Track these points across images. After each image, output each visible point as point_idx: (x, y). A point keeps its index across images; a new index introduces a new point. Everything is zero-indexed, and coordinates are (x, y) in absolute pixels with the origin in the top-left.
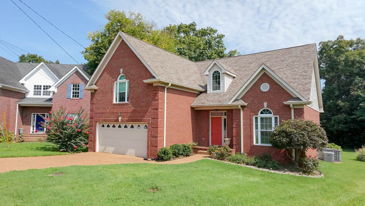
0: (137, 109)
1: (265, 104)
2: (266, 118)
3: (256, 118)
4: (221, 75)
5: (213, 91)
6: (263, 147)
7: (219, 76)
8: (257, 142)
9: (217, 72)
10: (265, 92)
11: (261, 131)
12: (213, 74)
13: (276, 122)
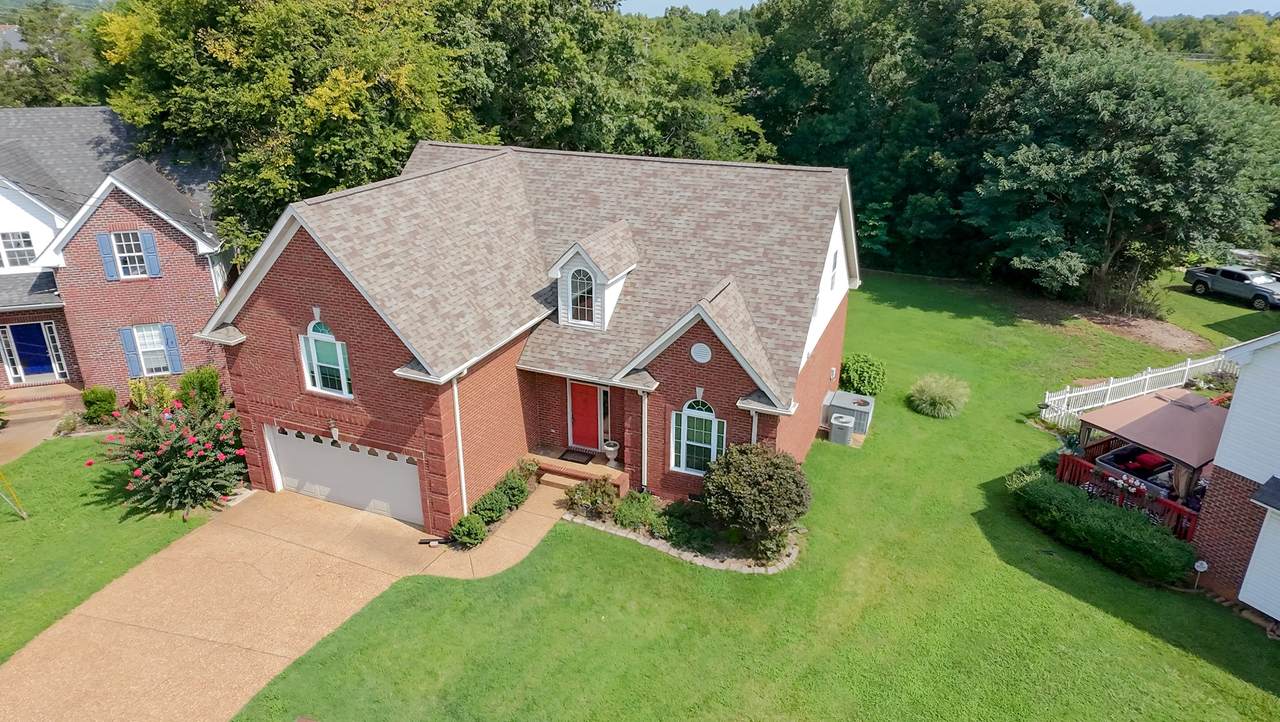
0: (381, 421)
1: (700, 391)
2: (700, 420)
3: (679, 417)
4: (593, 282)
5: (574, 321)
6: (690, 477)
7: (590, 286)
8: (678, 464)
9: (585, 273)
10: (701, 365)
11: (688, 445)
12: (574, 276)
13: (720, 431)
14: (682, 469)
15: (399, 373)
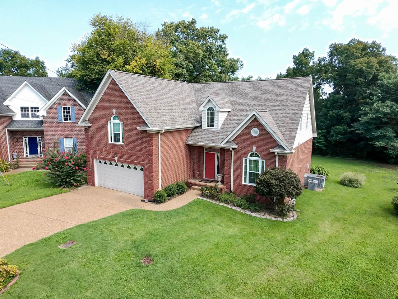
0: (132, 152)
1: (254, 148)
2: (254, 161)
3: (246, 160)
4: (215, 112)
5: (208, 127)
6: (250, 186)
7: (214, 113)
8: (245, 181)
9: (212, 108)
10: (255, 137)
11: (249, 172)
12: (208, 110)
13: (263, 165)
14: (247, 183)
15: (139, 128)
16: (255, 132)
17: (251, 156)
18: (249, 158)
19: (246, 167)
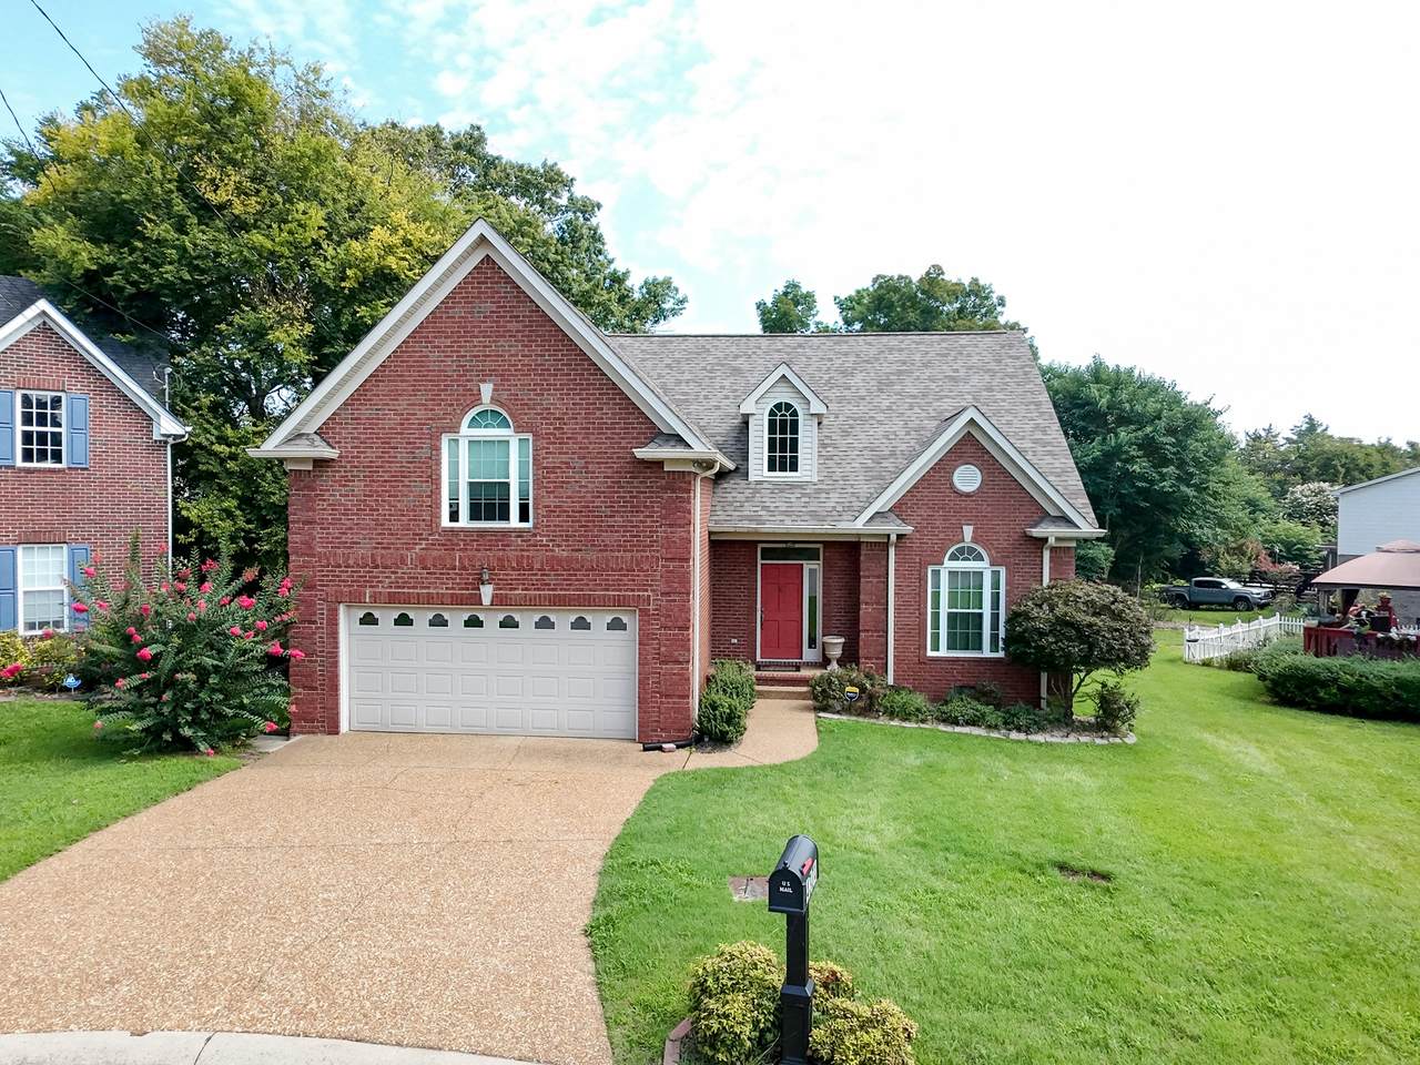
1: (968, 531)
4: (801, 418)
5: (772, 474)
7: (795, 424)
9: (788, 406)
10: (968, 495)
12: (772, 413)
13: (996, 585)
14: (943, 652)
15: (641, 453)
16: (967, 479)
17: (954, 557)
18: (949, 564)
19: (936, 595)
